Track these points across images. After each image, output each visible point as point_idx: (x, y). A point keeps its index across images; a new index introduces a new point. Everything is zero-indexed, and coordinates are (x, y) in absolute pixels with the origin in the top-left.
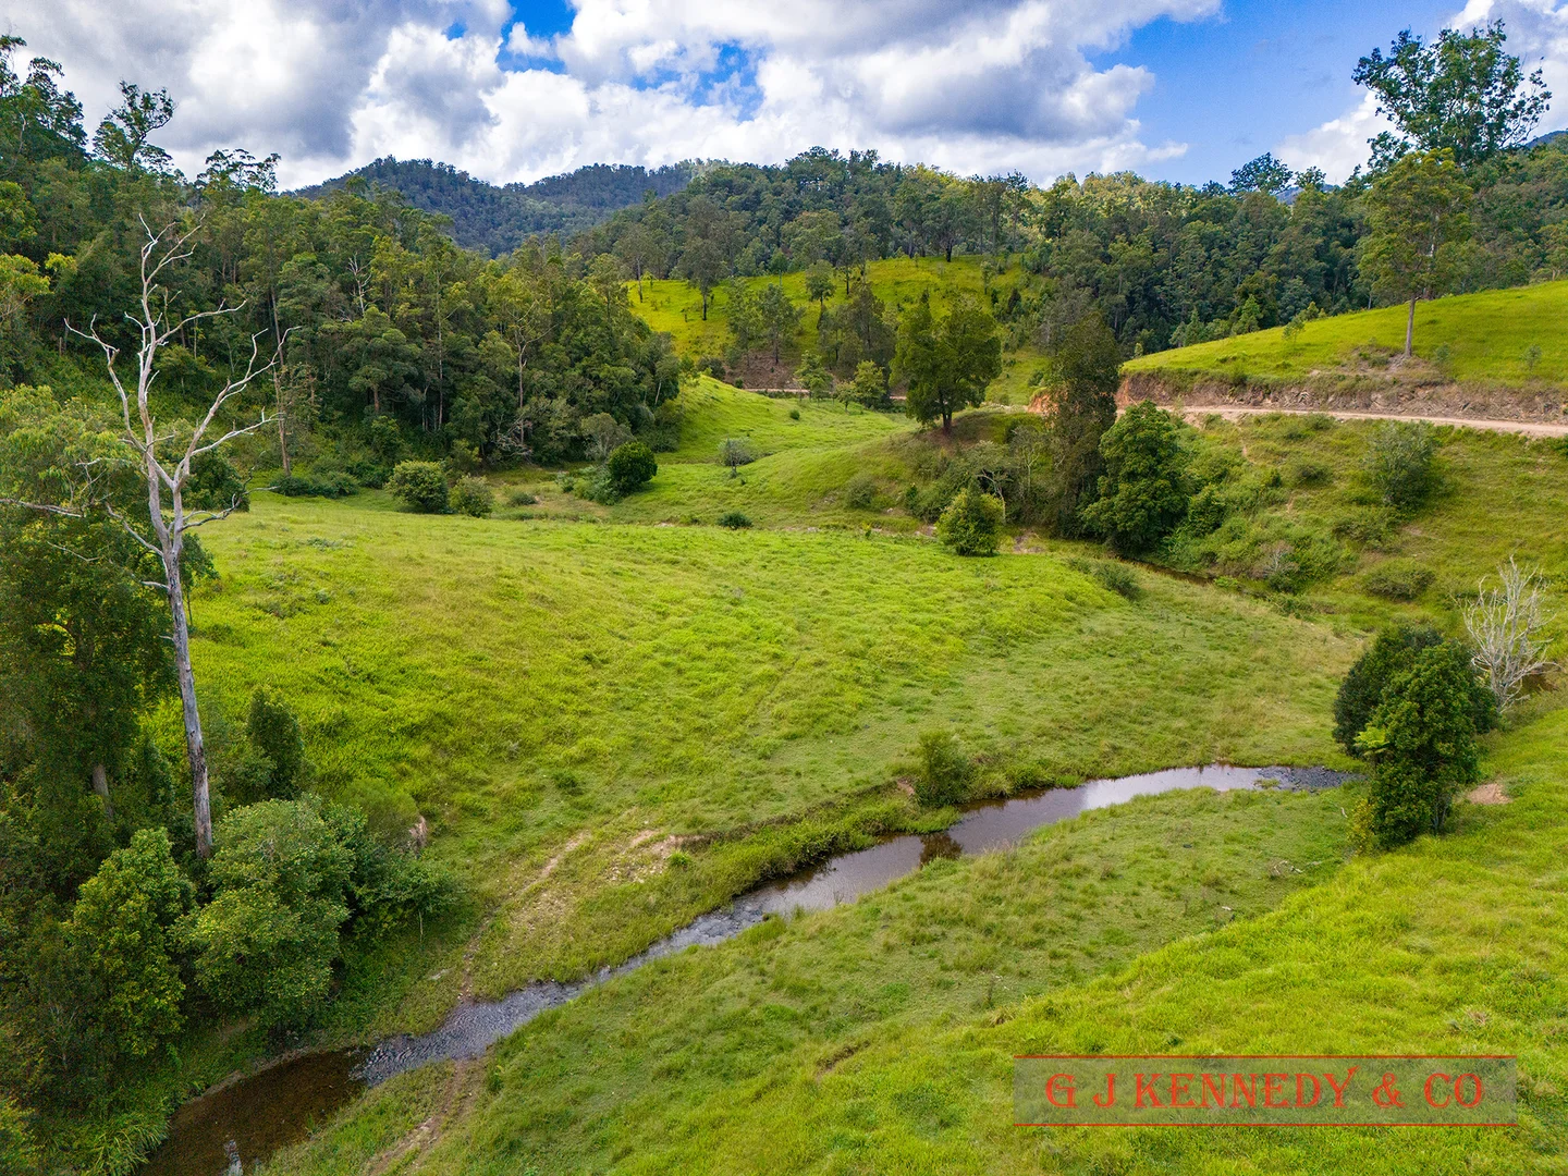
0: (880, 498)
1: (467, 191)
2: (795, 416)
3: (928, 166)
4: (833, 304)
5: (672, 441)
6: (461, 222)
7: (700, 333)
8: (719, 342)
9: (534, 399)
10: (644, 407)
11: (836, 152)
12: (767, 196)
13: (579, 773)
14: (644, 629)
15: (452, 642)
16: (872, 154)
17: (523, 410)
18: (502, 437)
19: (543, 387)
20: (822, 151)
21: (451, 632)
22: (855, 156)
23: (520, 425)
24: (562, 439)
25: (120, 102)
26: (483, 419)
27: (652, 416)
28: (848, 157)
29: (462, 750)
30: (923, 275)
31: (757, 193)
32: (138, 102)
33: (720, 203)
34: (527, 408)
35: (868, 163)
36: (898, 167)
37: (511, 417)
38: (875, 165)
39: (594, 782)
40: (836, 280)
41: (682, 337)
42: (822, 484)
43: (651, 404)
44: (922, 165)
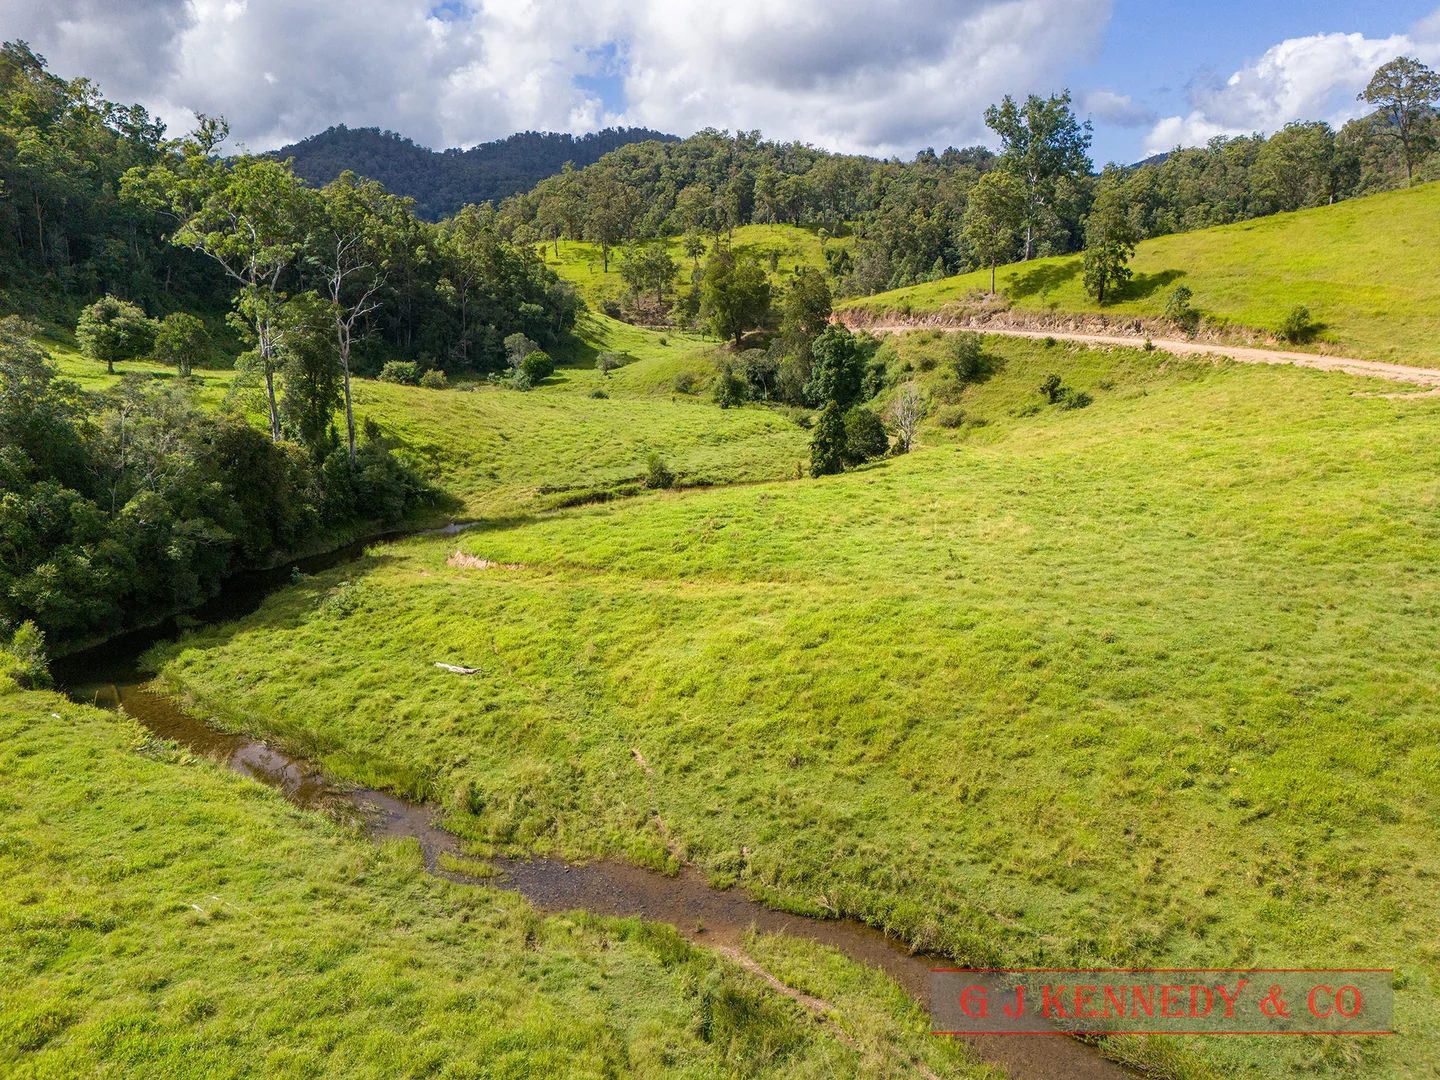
0: (694, 386)
1: (411, 157)
2: (663, 343)
3: (804, 144)
4: (703, 261)
5: (570, 357)
6: (406, 185)
7: (602, 283)
8: (617, 290)
9: (473, 326)
10: (550, 332)
11: (726, 132)
12: (665, 170)
13: (496, 473)
14: (531, 429)
15: (436, 422)
16: (756, 134)
17: (466, 333)
18: (451, 351)
19: (479, 317)
20: (714, 131)
21: (436, 419)
22: (741, 135)
23: (464, 343)
24: (492, 353)
25: (196, 126)
26: (439, 338)
27: (556, 339)
28: (734, 135)
29: (443, 460)
30: (777, 239)
31: (658, 167)
32: (207, 125)
33: (626, 175)
34: (468, 332)
35: (752, 141)
36: (778, 145)
37: (458, 337)
38: (758, 143)
39: (502, 475)
40: (708, 243)
41: (588, 286)
42: (659, 378)
43: (556, 331)
44: (799, 143)
